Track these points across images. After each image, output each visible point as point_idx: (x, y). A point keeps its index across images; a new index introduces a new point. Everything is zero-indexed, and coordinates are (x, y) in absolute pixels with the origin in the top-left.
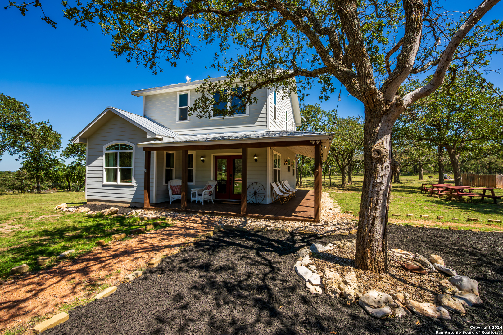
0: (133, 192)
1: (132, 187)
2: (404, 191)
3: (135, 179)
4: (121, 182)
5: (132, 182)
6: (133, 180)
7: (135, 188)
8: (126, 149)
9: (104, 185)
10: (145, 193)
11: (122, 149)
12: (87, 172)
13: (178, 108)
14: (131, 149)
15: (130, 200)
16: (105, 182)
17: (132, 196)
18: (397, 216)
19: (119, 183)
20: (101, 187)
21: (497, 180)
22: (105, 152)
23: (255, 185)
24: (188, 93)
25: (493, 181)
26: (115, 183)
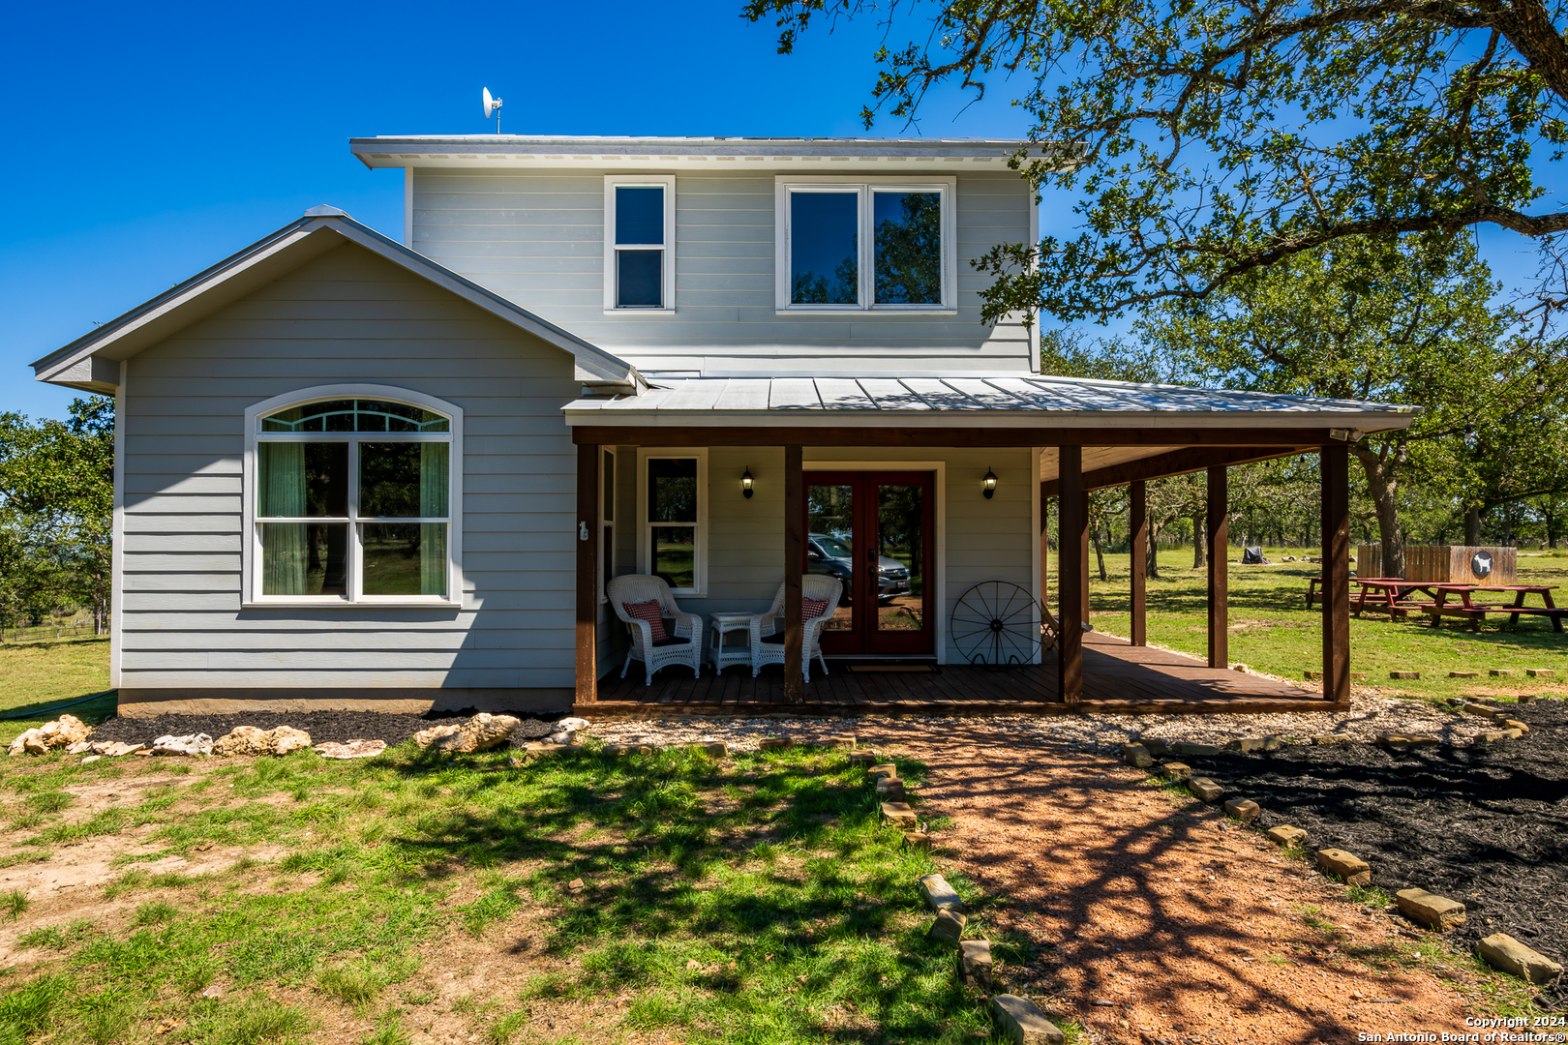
0: (457, 641)
1: (451, 613)
2: (1250, 606)
3: (468, 575)
4: (367, 591)
5: (443, 591)
6: (455, 577)
7: (466, 621)
8: (397, 426)
9: (248, 613)
10: (581, 639)
11: (372, 424)
12: (120, 542)
13: (611, 247)
14: (444, 426)
15: (437, 680)
16: (260, 598)
17: (449, 660)
18: (1470, 676)
19: (358, 596)
20: (230, 621)
21: (1452, 564)
22: (255, 435)
23: (987, 591)
24: (668, 185)
25: (1442, 565)
26: (333, 599)
